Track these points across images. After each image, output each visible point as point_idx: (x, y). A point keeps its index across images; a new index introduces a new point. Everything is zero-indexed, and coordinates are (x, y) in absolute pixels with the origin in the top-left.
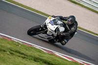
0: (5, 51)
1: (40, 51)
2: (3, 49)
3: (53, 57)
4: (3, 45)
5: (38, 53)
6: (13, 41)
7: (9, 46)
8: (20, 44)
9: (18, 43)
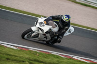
0: (23, 62)
1: (58, 57)
2: (21, 59)
3: (71, 61)
4: (21, 55)
5: (57, 59)
6: (31, 51)
7: (27, 56)
8: (38, 53)
9: (36, 52)
